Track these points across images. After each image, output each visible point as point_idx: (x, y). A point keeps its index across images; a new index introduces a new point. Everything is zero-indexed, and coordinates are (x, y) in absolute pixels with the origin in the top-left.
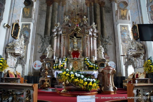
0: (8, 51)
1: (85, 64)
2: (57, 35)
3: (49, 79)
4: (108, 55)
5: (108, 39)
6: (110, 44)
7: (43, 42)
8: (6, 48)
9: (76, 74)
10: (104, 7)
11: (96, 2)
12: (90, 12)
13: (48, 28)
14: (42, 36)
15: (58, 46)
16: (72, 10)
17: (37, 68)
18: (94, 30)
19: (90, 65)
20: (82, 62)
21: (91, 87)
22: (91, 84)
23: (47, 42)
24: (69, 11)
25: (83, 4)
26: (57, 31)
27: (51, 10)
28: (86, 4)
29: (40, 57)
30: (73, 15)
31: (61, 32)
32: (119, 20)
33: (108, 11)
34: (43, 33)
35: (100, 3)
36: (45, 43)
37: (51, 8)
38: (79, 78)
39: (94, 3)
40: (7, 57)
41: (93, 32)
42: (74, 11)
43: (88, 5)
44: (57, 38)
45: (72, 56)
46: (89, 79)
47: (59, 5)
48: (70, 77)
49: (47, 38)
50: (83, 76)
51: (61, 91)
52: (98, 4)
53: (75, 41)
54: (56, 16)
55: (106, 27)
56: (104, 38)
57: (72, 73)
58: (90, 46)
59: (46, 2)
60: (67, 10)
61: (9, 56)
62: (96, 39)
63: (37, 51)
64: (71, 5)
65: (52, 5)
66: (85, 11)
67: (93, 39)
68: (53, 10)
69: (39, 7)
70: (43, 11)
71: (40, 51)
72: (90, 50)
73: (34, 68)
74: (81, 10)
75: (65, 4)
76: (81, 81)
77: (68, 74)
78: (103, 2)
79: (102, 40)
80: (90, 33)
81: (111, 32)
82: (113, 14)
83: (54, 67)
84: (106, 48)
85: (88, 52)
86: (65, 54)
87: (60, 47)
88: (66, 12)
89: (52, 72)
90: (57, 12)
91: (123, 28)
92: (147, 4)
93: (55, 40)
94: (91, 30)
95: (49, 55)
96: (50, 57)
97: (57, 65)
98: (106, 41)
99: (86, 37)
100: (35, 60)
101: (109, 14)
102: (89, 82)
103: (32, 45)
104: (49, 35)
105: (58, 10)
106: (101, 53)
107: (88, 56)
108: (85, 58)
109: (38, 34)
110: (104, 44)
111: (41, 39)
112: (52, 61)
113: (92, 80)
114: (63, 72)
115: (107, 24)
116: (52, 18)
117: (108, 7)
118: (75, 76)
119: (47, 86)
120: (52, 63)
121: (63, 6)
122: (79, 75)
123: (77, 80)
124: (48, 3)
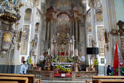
0: (31, 54)
1: (67, 59)
2: (53, 43)
3: (50, 67)
4: (81, 52)
5: (82, 43)
6: (83, 46)
7: (45, 45)
8: (30, 53)
9: (62, 66)
10: (80, 23)
11: (75, 20)
12: (72, 26)
13: (47, 36)
14: (44, 41)
15: (54, 49)
16: (61, 25)
17: (42, 60)
18: (73, 40)
19: (70, 60)
20: (66, 58)
21: (68, 71)
22: (68, 70)
23: (47, 45)
24: (59, 26)
25: (67, 21)
26: (53, 40)
27: (49, 25)
28: (70, 22)
29: (43, 54)
30: (62, 28)
31: (55, 41)
32: (88, 33)
33: (83, 26)
34: (44, 39)
35: (78, 21)
36: (46, 45)
37: (49, 24)
38: (63, 68)
39: (74, 21)
40: (31, 57)
41: (72, 41)
42: (62, 26)
43: (71, 22)
44: (53, 45)
45: (61, 55)
46: (67, 68)
47: (53, 22)
48: (60, 67)
49: (47, 42)
50: (65, 67)
51: (56, 72)
52: (77, 21)
53: (63, 46)
54: (52, 29)
55: (81, 36)
56: (79, 42)
57: (61, 66)
58: (71, 49)
59: (46, 20)
60: (58, 25)
61: (32, 56)
62: (74, 45)
63: (42, 50)
64: (61, 22)
65: (49, 22)
66: (69, 26)
67: (72, 45)
68: (50, 25)
69: (42, 23)
70: (44, 26)
71: (43, 50)
72: (71, 51)
73: (40, 59)
74: (67, 25)
75: (57, 21)
76: (64, 69)
77: (59, 66)
78: (79, 20)
79: (78, 43)
80: (71, 42)
81: (84, 39)
82: (85, 28)
83: (52, 61)
84: (81, 48)
85: (69, 53)
86: (57, 54)
87: (55, 49)
88: (58, 26)
89: (51, 63)
90: (52, 27)
91: (90, 37)
92: (97, 31)
93: (52, 45)
94: (71, 40)
95: (49, 54)
96: (50, 55)
97: (54, 60)
98: (80, 44)
99: (68, 45)
100: (40, 55)
101: (83, 27)
102: (67, 69)
103: (39, 46)
104: (48, 41)
105: (53, 25)
106: (76, 53)
107: (69, 55)
108: (68, 56)
109: (42, 40)
110: (79, 46)
111: (43, 43)
112: (51, 57)
113: (68, 69)
114: (57, 65)
115: (81, 34)
116: (49, 30)
117: (83, 23)
118: (62, 67)
119: (49, 70)
120: (51, 58)
121: (56, 23)
122: (63, 67)
123: (62, 69)
124: (47, 21)
